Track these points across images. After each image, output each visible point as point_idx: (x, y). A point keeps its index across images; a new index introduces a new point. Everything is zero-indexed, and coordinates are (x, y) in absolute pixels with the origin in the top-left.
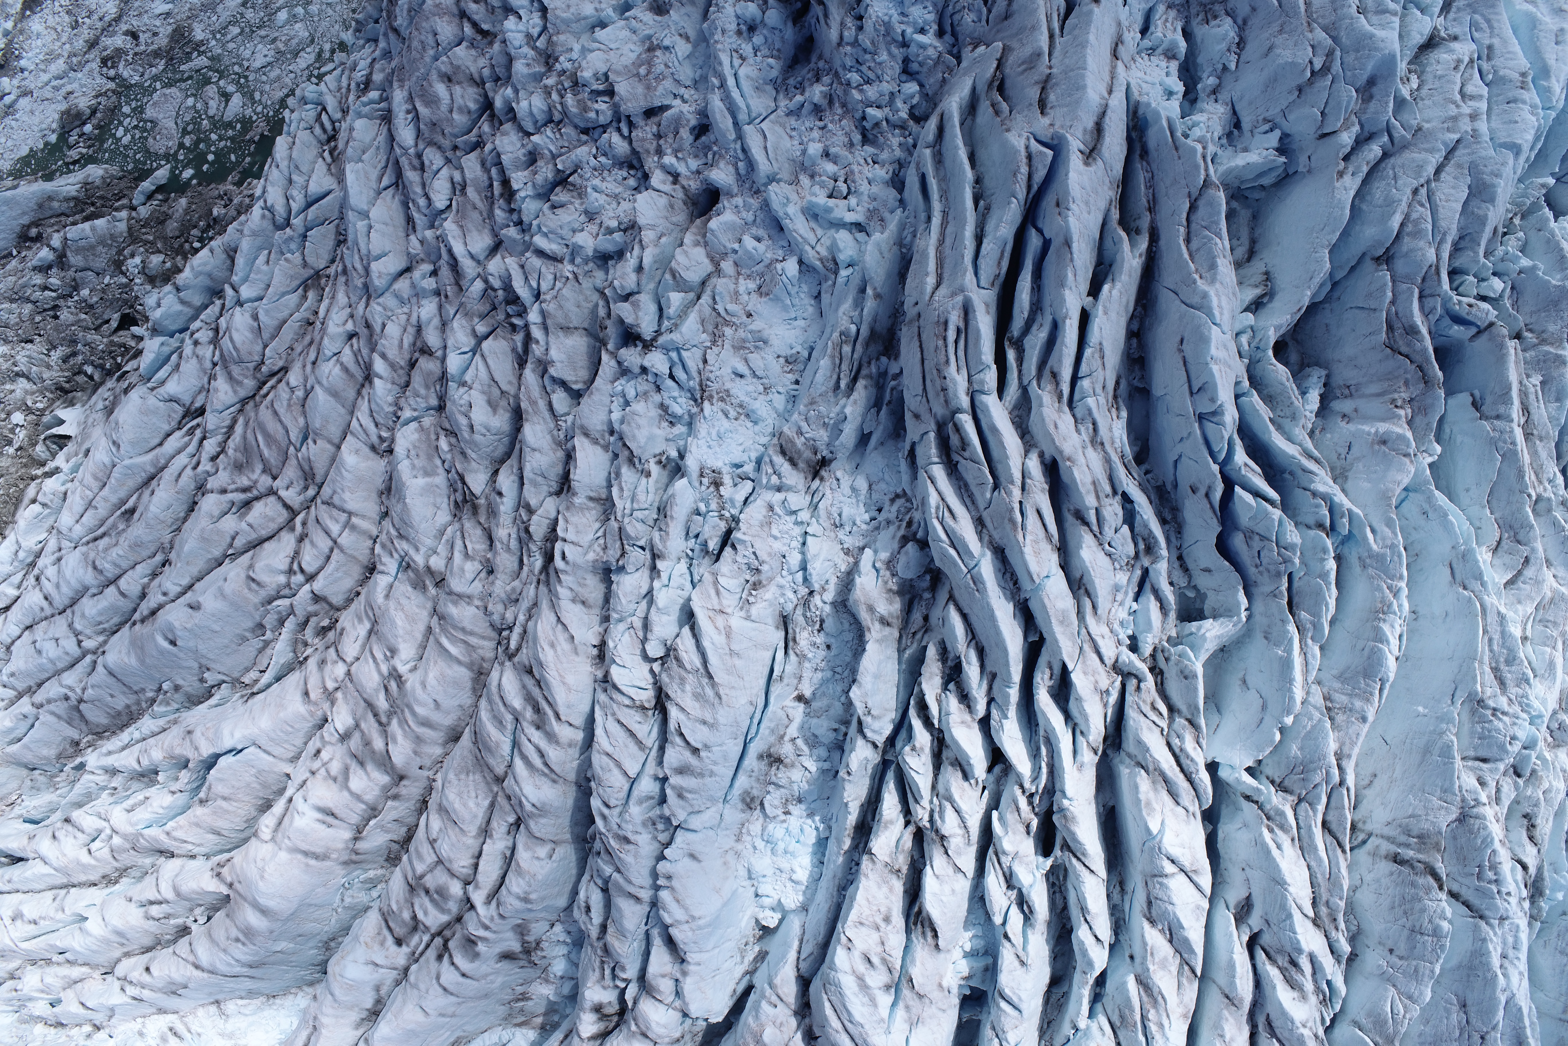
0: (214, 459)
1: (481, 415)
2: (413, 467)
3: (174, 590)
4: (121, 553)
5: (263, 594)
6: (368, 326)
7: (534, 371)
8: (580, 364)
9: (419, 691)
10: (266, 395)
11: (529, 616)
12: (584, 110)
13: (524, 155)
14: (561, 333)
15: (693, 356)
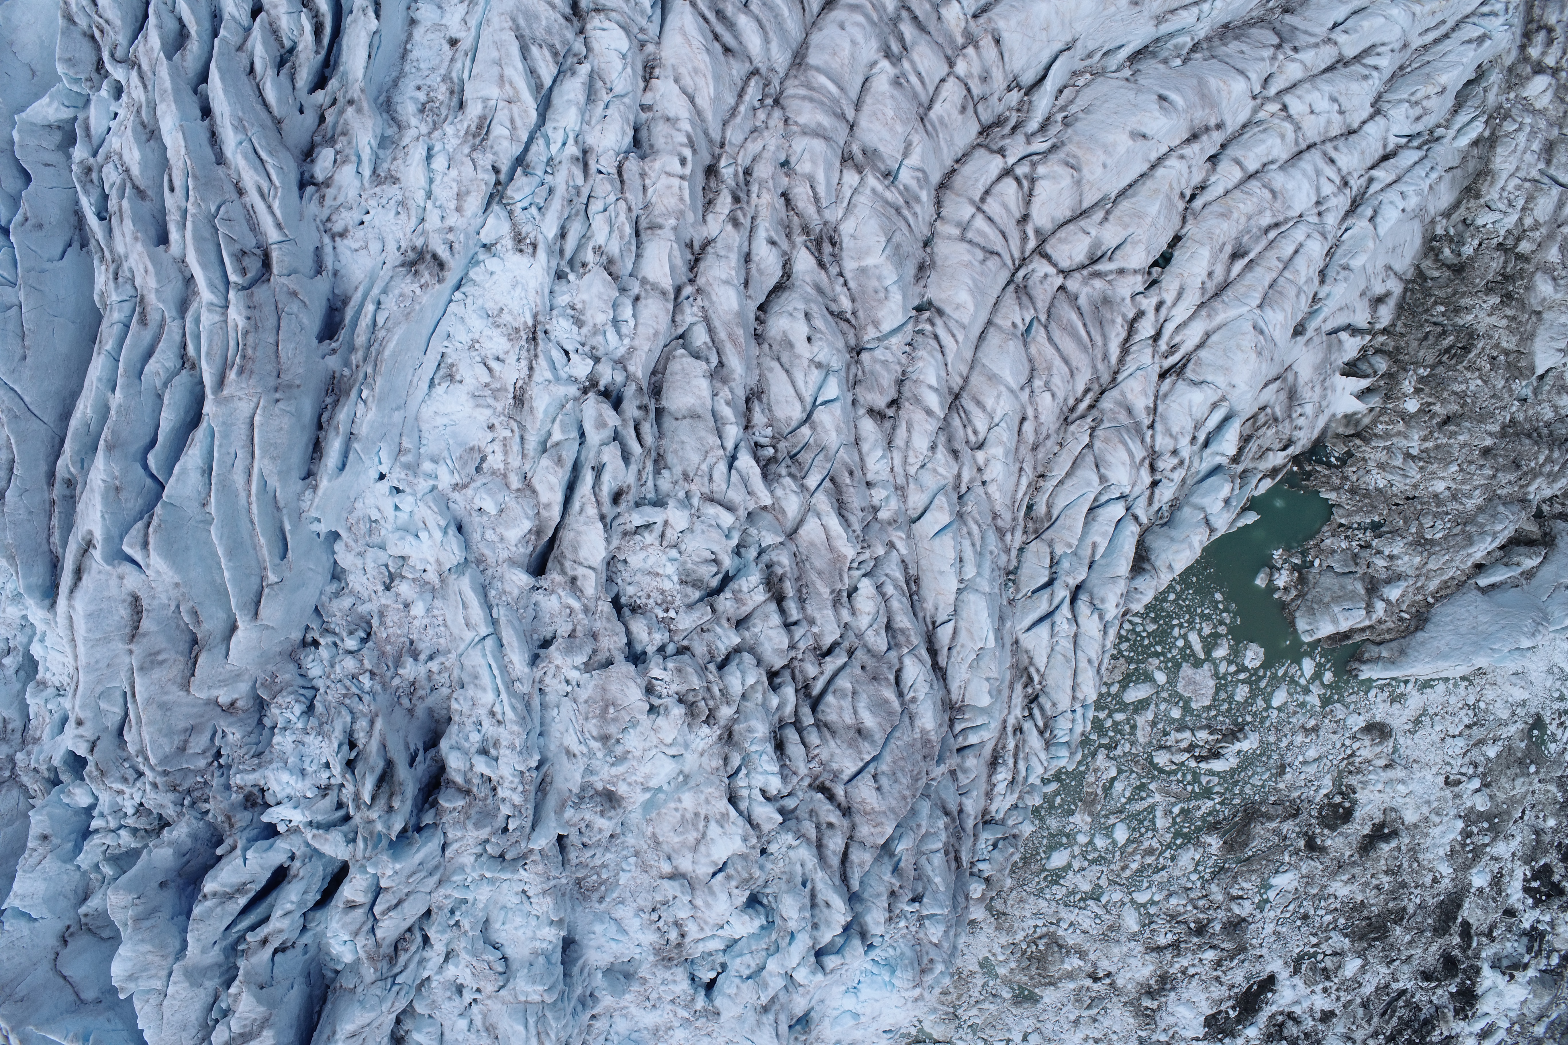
0: (1140, 314)
1: (799, 331)
2: (879, 278)
3: (1172, 162)
4: (1241, 206)
5: (1061, 154)
6: (955, 454)
7: (732, 371)
8: (678, 377)
9: (860, 38)
10: (1087, 391)
11: (733, 112)
12: (679, 670)
13: (754, 626)
14: (700, 411)
15: (543, 372)
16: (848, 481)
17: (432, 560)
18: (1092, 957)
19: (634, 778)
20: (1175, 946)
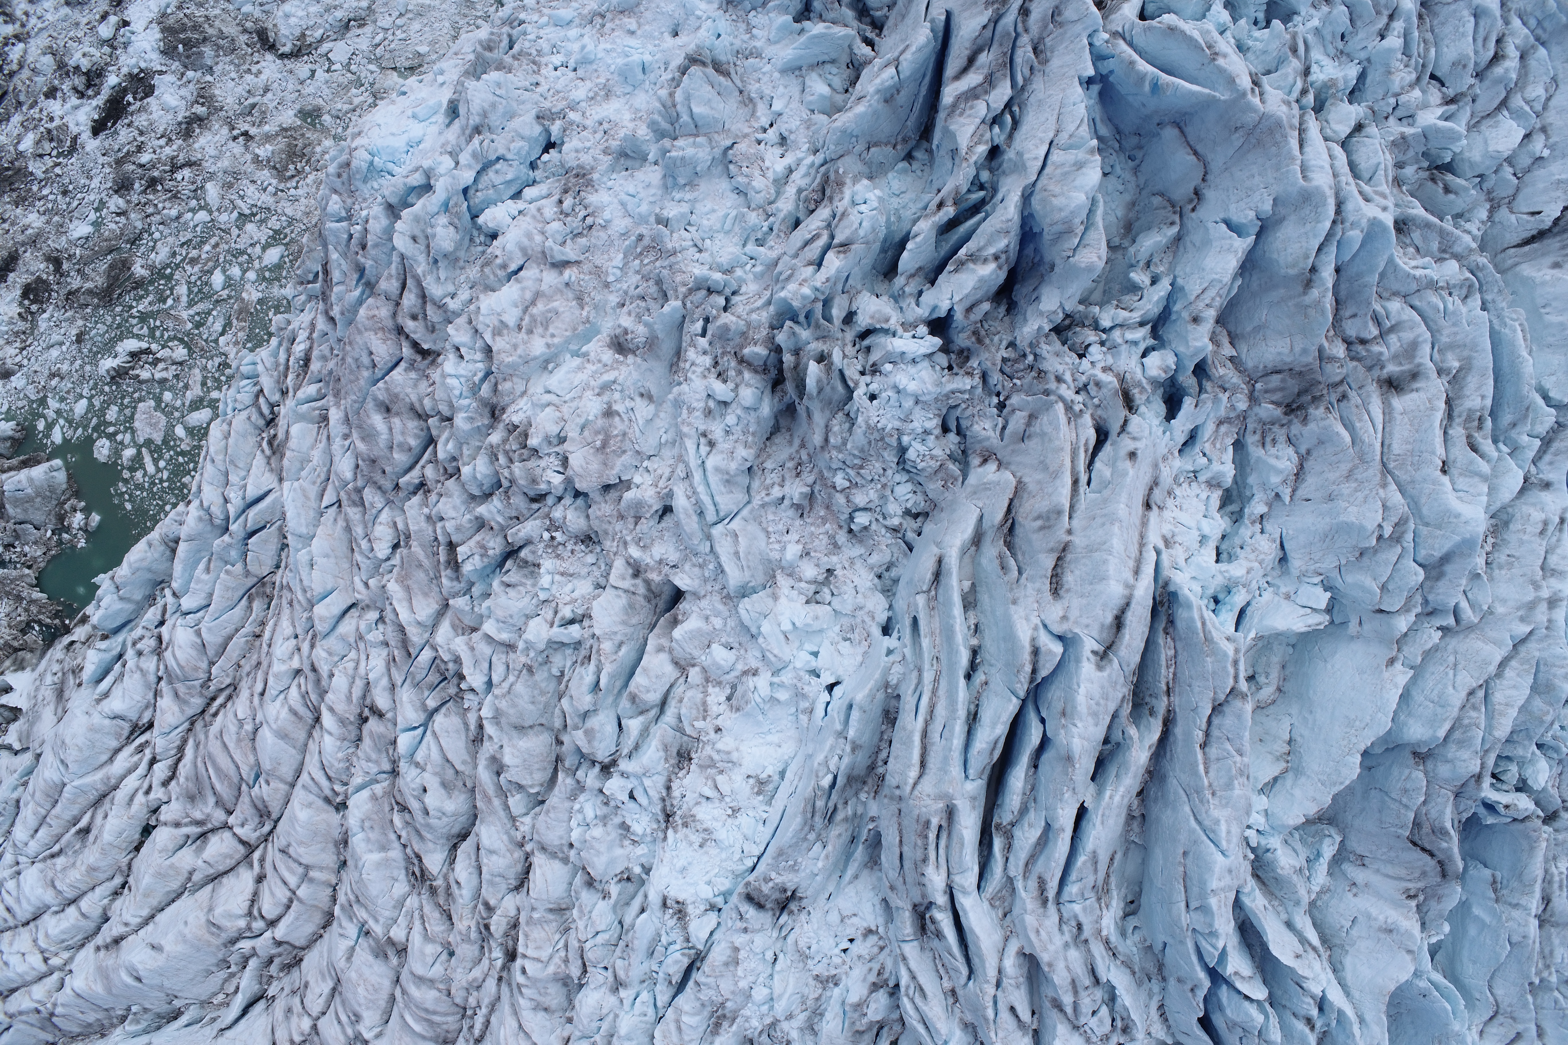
0: (165, 785)
1: (435, 799)
2: (368, 840)
5: (225, 937)
6: (314, 669)
7: (487, 767)
8: (537, 766)
10: (215, 715)
11: (492, 1008)
12: (534, 481)
13: (470, 521)
14: (514, 733)
15: (654, 785)
16: (396, 653)
17: (783, 600)
18: (249, 157)
19: (594, 368)
20: (175, 168)
